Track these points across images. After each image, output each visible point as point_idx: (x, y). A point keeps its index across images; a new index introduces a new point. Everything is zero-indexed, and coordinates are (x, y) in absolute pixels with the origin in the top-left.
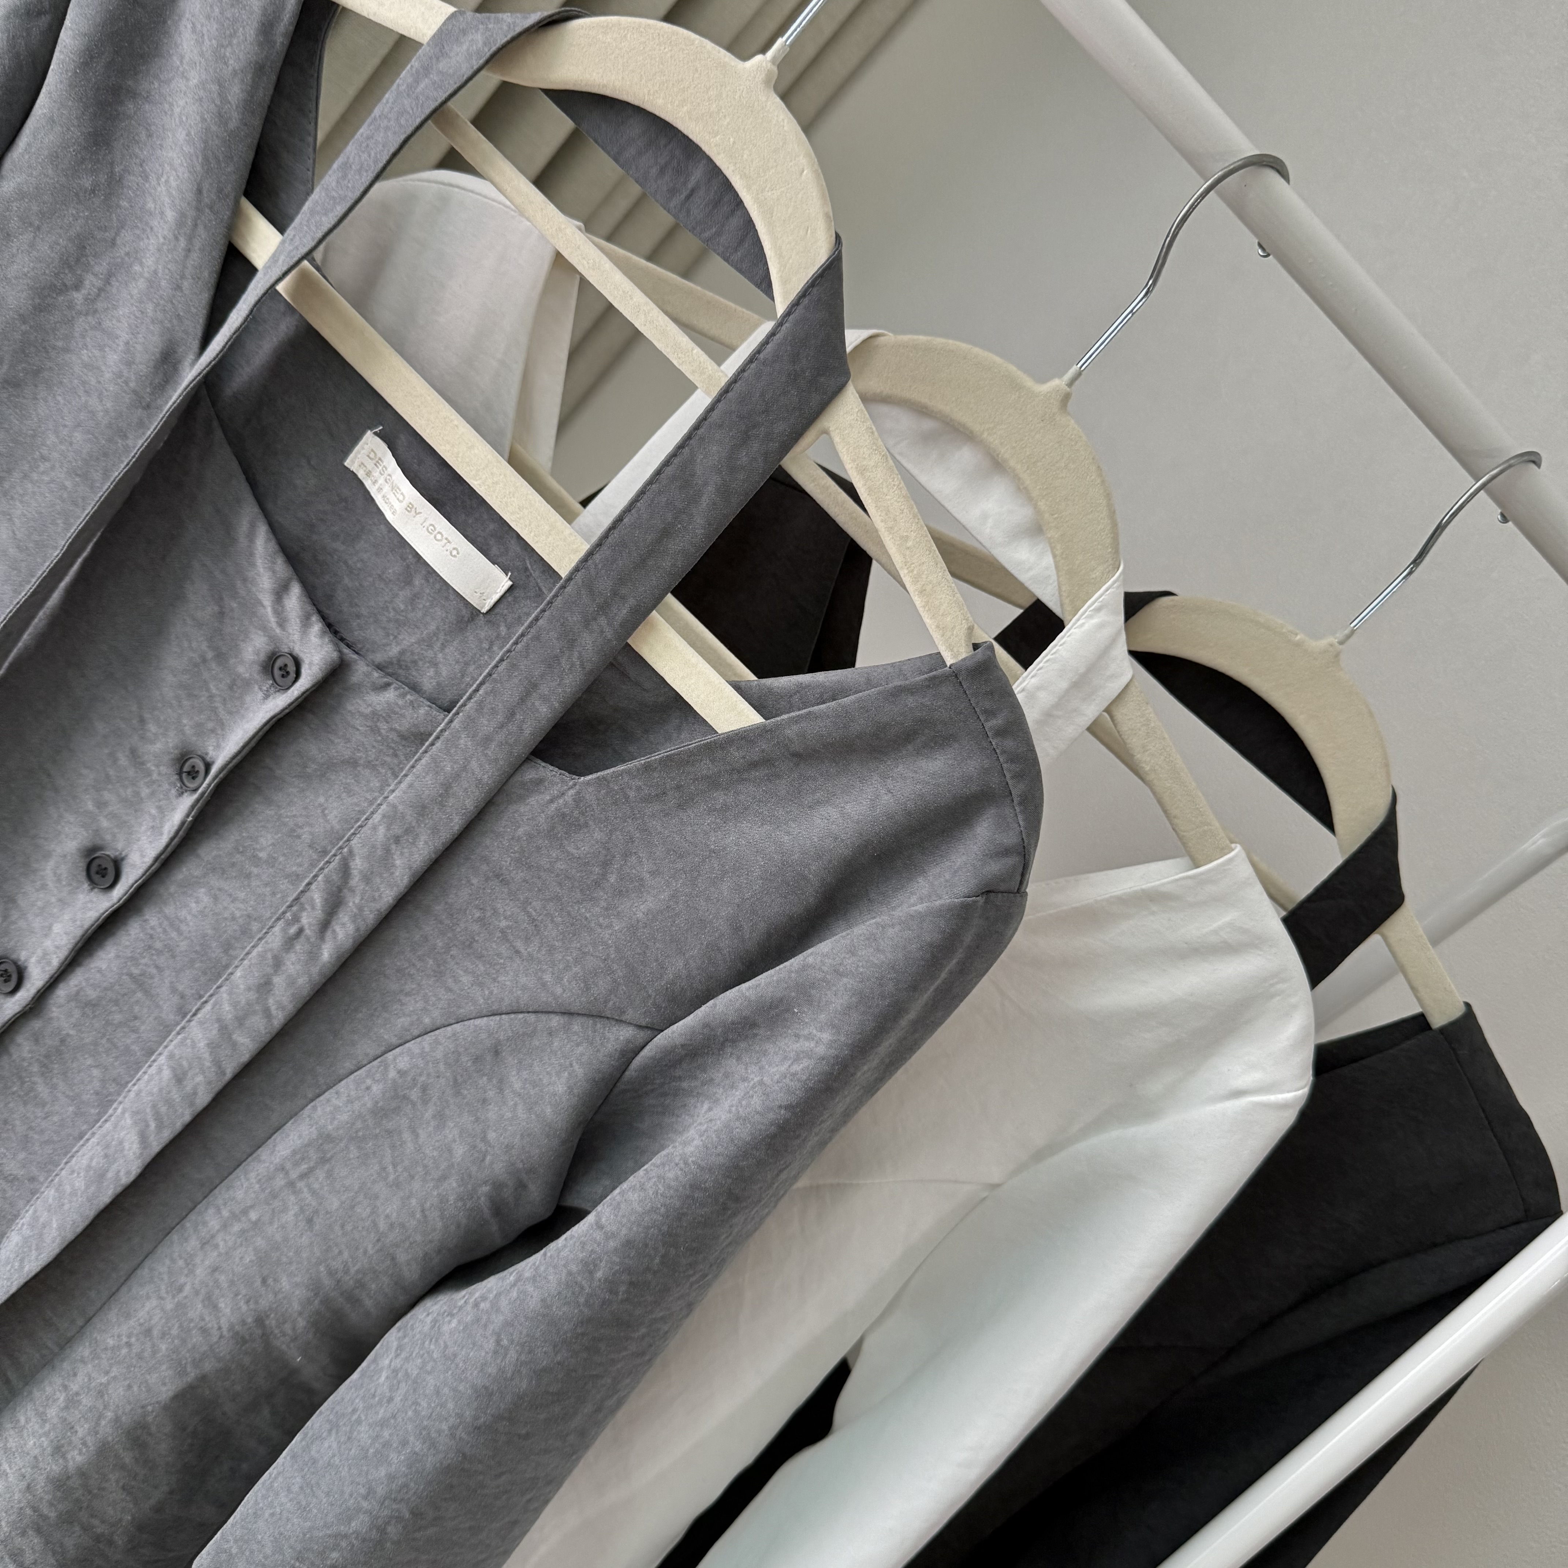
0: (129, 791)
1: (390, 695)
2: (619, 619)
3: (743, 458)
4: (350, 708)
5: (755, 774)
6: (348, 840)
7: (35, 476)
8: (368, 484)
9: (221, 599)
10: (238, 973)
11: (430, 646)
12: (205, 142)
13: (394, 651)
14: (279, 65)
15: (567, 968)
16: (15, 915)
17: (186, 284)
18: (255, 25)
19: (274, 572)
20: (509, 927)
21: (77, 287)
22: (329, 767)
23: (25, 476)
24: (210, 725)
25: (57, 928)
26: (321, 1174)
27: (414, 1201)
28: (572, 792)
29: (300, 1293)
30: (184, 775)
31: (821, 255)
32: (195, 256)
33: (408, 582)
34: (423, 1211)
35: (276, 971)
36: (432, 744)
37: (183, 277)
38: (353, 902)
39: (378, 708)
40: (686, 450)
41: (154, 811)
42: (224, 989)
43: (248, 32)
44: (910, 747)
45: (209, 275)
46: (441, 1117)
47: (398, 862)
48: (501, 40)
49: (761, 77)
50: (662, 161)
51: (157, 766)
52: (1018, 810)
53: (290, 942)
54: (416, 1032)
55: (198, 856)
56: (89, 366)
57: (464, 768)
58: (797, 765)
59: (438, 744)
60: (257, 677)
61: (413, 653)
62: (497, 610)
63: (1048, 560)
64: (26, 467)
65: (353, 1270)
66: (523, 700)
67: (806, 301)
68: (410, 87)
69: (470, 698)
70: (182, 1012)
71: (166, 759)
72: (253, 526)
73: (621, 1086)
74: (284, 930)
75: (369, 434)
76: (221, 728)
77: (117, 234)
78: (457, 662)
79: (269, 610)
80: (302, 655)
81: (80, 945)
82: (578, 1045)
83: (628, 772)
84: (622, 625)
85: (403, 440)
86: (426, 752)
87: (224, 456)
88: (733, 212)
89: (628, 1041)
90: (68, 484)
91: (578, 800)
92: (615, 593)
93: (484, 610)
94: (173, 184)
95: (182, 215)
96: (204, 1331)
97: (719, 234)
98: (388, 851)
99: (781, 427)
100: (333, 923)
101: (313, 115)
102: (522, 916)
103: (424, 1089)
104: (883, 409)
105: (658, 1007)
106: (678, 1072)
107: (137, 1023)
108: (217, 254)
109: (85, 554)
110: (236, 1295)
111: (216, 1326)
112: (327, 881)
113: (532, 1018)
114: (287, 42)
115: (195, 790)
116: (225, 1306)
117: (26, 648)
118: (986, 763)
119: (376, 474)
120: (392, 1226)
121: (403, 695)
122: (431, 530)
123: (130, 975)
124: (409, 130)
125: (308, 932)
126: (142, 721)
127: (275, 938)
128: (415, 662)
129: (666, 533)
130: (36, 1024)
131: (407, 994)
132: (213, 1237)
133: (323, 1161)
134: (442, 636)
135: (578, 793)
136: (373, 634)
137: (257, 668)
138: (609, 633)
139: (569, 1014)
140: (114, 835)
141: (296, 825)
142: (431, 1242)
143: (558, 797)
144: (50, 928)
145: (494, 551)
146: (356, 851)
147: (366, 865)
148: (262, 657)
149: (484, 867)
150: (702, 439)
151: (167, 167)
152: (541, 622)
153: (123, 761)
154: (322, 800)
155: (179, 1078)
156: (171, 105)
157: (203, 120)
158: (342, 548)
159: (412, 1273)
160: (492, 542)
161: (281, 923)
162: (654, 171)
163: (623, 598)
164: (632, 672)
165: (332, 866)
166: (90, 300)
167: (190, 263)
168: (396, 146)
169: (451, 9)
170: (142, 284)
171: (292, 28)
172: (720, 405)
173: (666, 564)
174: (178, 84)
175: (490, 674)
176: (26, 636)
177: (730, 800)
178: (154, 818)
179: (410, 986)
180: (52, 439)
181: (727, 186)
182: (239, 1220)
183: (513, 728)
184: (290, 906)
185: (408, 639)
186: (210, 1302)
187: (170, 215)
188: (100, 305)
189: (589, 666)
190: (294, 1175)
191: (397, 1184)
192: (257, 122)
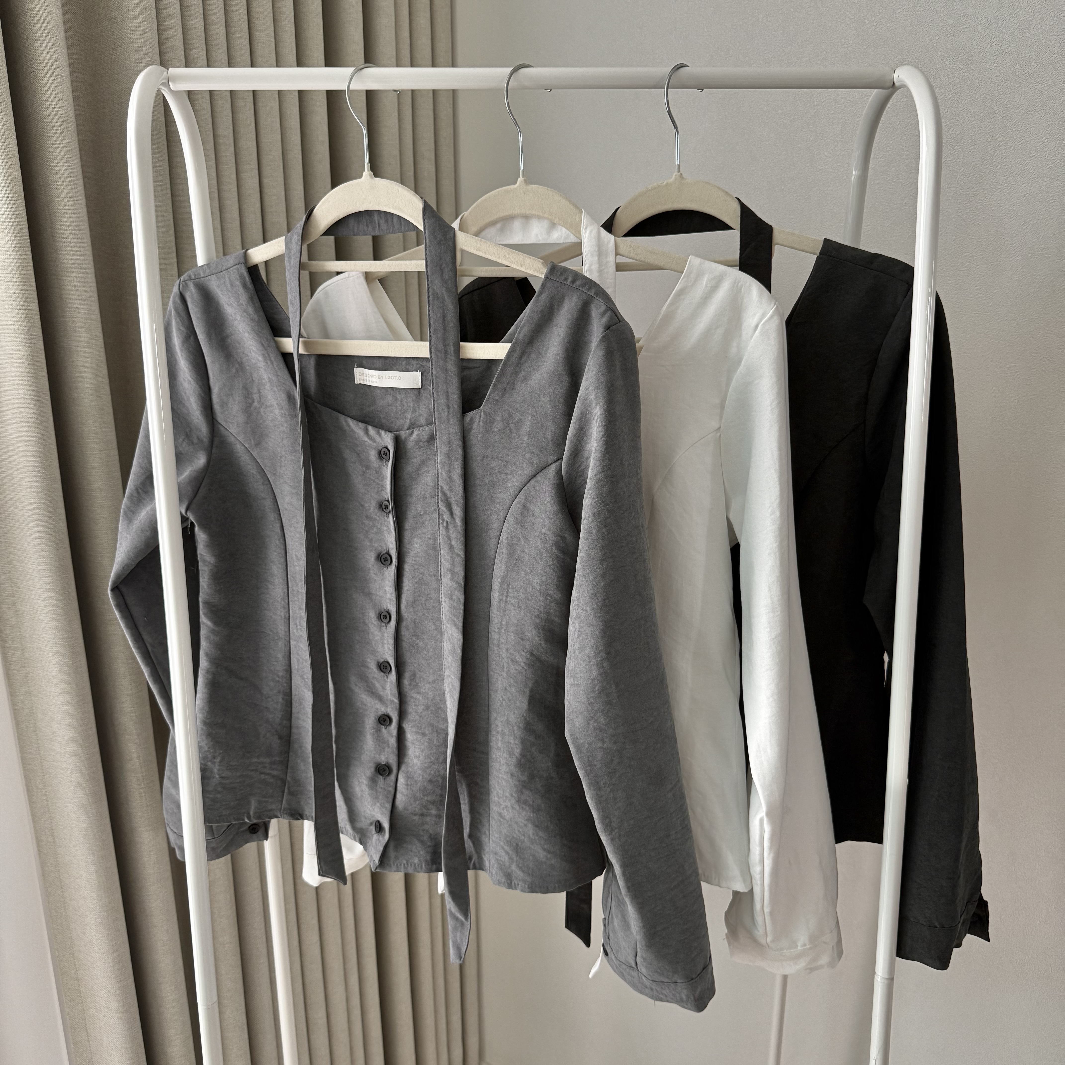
0: (375, 530)
1: (416, 433)
2: (452, 352)
3: (446, 277)
4: (409, 447)
5: (524, 359)
6: (438, 484)
7: (283, 464)
8: (365, 383)
9: (355, 450)
10: (442, 551)
11: (416, 411)
12: (254, 330)
13: (408, 422)
14: (255, 293)
15: (523, 463)
16: (373, 597)
17: (279, 373)
18: (242, 288)
19: (361, 428)
20: (499, 469)
21: (253, 401)
22: (418, 470)
23: (281, 466)
24: (380, 489)
25: (387, 589)
26: (510, 590)
27: (539, 571)
28: (482, 413)
29: (534, 632)
30: (384, 510)
31: (421, 206)
32: (275, 363)
33: (396, 399)
34: (544, 572)
35: (450, 541)
36: (436, 435)
37: (276, 372)
38: (453, 500)
39: (415, 440)
40: (430, 289)
41: (385, 529)
42: (442, 560)
43: (241, 291)
44: (555, 310)
45: (282, 365)
46: (527, 540)
47: (455, 477)
48: (301, 231)
49: (369, 177)
50: (365, 224)
51: (376, 515)
52: (597, 298)
53: (447, 528)
54: (501, 525)
55: (407, 530)
56: (273, 420)
57: (449, 434)
58: (532, 346)
59: (438, 433)
60: (380, 464)
61: (413, 418)
62: (424, 384)
63: (564, 230)
64: (279, 464)
65: (542, 610)
66: (448, 399)
67: (426, 221)
68: (290, 265)
69: (434, 412)
70: (438, 580)
71: (376, 510)
72: (346, 421)
73: (565, 484)
74: (443, 526)
75: (355, 369)
76: (383, 487)
77: (252, 377)
78: (425, 408)
79: (368, 441)
80: (386, 445)
81: (396, 587)
82: (543, 482)
83: (491, 392)
84: (455, 353)
85: (364, 362)
86: (436, 439)
87: (324, 409)
88: (393, 218)
89: (556, 469)
90: (293, 458)
91: (486, 414)
92: (445, 346)
93: (420, 387)
94: (255, 349)
95: (263, 355)
96: (519, 673)
97: (394, 227)
98: (450, 477)
99: (448, 259)
100: (453, 512)
101: (274, 299)
102: (500, 462)
103: (516, 537)
104: (483, 234)
105: (556, 451)
106: (578, 465)
107: (429, 596)
108: (280, 358)
109: (312, 473)
110: (519, 652)
111: (521, 668)
112: (442, 501)
113: (526, 487)
114: (253, 285)
115: (390, 512)
116: (518, 658)
117: (318, 516)
118: (578, 294)
119: (365, 378)
120: (540, 585)
121: (419, 430)
122: (389, 378)
123: (416, 583)
124: (298, 275)
125: (449, 521)
126: (362, 506)
127: (443, 531)
128: (415, 420)
129: (444, 316)
130: (404, 624)
131: (491, 516)
132: (499, 641)
133: (508, 586)
134: (416, 405)
135: (484, 412)
136: (399, 423)
137: (378, 461)
138: (453, 358)
139: (534, 476)
140: (381, 546)
141: (423, 495)
142: (554, 579)
143: (480, 418)
144: (385, 590)
145: (410, 368)
146: (442, 485)
147: (448, 487)
148: (377, 456)
149: (478, 458)
150: (431, 282)
151: (250, 347)
152: (434, 373)
153: (367, 522)
154: (423, 481)
155: (451, 599)
156: (238, 330)
157: (249, 325)
158: (374, 408)
159: (558, 596)
160: (407, 367)
161: (441, 525)
162: (365, 228)
163: (449, 345)
164: (471, 365)
165: (440, 496)
166: (259, 402)
167: (275, 367)
168: (298, 282)
169: (284, 237)
170: (268, 385)
171: (251, 281)
172: (428, 269)
173: (451, 325)
174: (236, 323)
175: (434, 401)
176: (315, 512)
177: (524, 373)
178: (386, 530)
179: (489, 513)
180: (279, 449)
181: (386, 213)
182: (502, 628)
183: (452, 409)
184: (439, 518)
185: (409, 416)
186: (514, 661)
187: (260, 358)
188: (262, 401)
189: (456, 373)
190: (504, 599)
191: (531, 571)
192: (262, 313)
